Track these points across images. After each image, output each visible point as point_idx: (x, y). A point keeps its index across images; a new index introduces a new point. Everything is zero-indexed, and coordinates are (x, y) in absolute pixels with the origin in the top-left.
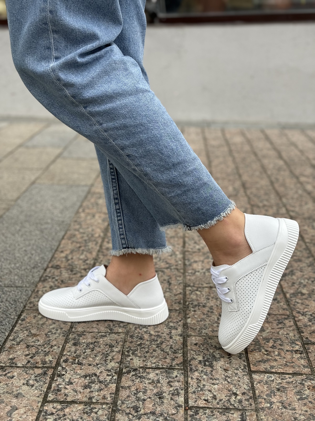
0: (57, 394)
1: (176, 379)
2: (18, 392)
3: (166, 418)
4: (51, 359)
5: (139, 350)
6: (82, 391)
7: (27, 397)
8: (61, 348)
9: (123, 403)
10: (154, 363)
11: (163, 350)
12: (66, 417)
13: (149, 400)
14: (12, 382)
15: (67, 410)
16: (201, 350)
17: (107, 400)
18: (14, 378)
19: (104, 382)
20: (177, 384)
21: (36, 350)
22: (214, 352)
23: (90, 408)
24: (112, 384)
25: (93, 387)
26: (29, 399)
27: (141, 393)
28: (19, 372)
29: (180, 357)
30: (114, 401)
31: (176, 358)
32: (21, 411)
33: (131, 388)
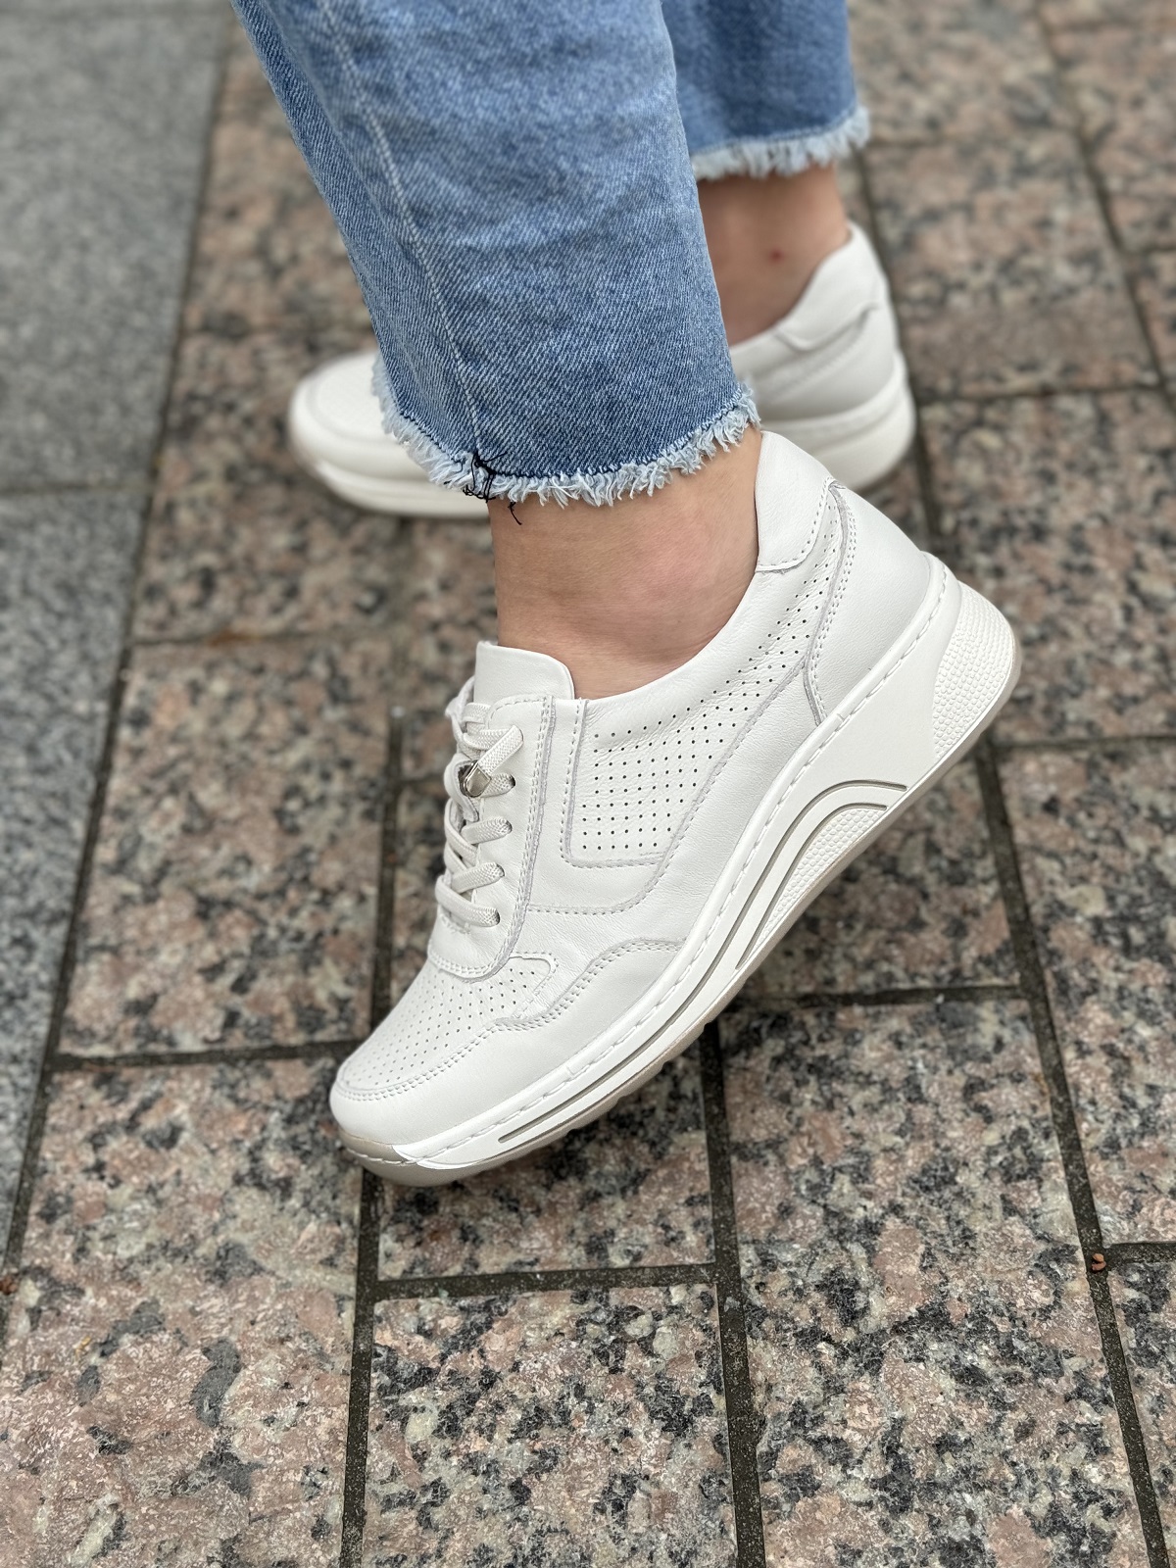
0: (420, 1229)
1: (1000, 1061)
2: (220, 1239)
3: (1009, 1344)
4: (342, 991)
6: (542, 1196)
7: (273, 1273)
8: (374, 902)
9: (767, 1262)
10: (869, 965)
12: (500, 1386)
13: (892, 1223)
14: (178, 1173)
15: (496, 1342)
16: (1088, 848)
17: (685, 1252)
18: (185, 1137)
19: (641, 1124)
20: (1010, 1098)
21: (249, 927)
22: (1154, 850)
23: (609, 1313)
24: (686, 1130)
25: (590, 1163)
26: (287, 1285)
27: (844, 1183)
28: (199, 1099)
29: (988, 907)
30: (717, 1253)
31: (969, 919)
32: (264, 1371)
33: (787, 1155)
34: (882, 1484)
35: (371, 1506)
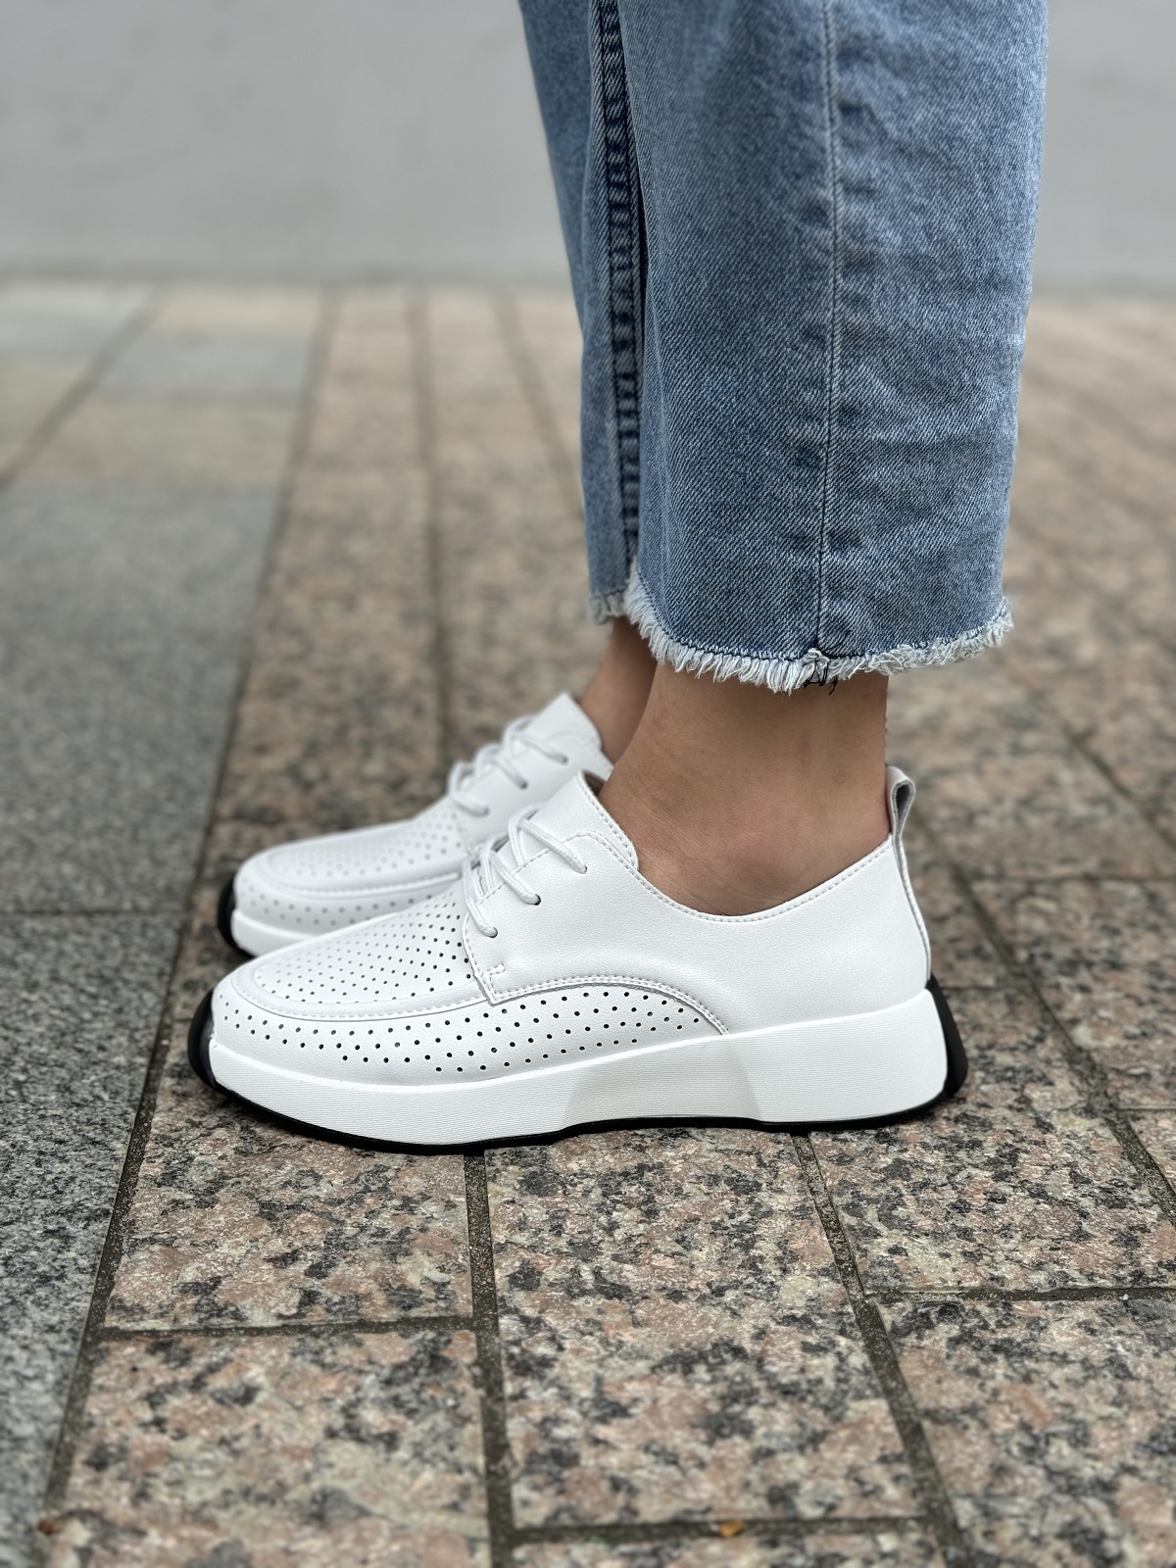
0: (561, 1480)
2: (315, 1485)
4: (437, 1276)
6: (704, 1452)
7: (384, 1517)
8: (464, 1206)
9: (987, 1513)
10: (1039, 1266)
11: (1039, 1193)
13: (1127, 1481)
14: (257, 1427)
17: (889, 1503)
18: (261, 1397)
19: (810, 1392)
21: (323, 1226)
24: (861, 1398)
25: (756, 1423)
26: (403, 1527)
27: (1062, 1447)
28: (277, 1364)
29: (1155, 1225)
30: (927, 1505)
31: (1138, 1234)
33: (989, 1420)
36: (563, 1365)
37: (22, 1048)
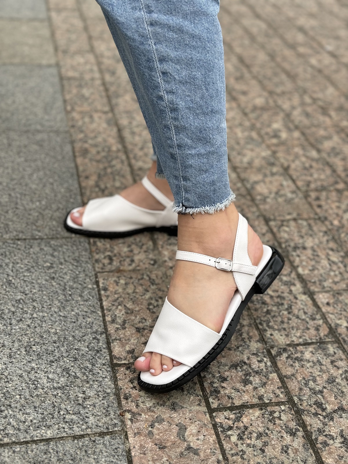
0: (218, 397)
1: (336, 356)
5: (271, 320)
6: (244, 388)
7: (186, 408)
9: (301, 400)
10: (300, 337)
11: (298, 317)
12: (249, 429)
13: (325, 390)
15: (245, 420)
16: (340, 312)
17: (280, 398)
19: (261, 372)
20: (340, 363)
23: (269, 412)
24: (271, 373)
25: (252, 381)
26: (191, 410)
27: (311, 383)
29: (322, 325)
30: (288, 398)
31: (319, 327)
32: (192, 429)
33: (297, 377)
34: (342, 443)
35: (229, 457)
36: (211, 368)
37: (67, 283)
